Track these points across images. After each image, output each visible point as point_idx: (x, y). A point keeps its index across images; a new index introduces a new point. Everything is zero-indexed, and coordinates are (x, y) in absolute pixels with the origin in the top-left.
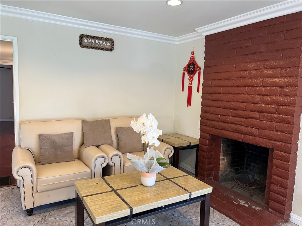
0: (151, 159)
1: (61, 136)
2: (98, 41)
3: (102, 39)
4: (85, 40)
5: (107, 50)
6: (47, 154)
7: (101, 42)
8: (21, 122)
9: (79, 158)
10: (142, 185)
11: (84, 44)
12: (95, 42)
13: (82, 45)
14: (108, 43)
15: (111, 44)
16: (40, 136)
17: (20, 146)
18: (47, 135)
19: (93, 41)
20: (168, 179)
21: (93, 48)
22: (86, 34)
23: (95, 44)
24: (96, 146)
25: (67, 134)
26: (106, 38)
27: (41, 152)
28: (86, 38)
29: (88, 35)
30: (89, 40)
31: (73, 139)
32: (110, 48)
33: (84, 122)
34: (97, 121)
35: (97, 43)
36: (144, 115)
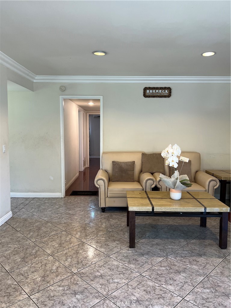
0: (176, 179)
1: (126, 163)
2: (158, 91)
3: (161, 88)
4: (148, 91)
5: (165, 97)
6: (117, 175)
7: (160, 91)
8: (104, 153)
9: (139, 181)
10: (171, 198)
11: (147, 94)
12: (155, 91)
13: (145, 96)
14: (166, 91)
15: (168, 91)
16: (113, 162)
17: (102, 169)
18: (117, 162)
19: (154, 91)
20: (195, 199)
21: (154, 97)
22: (148, 87)
23: (156, 93)
24: (151, 173)
25: (130, 162)
26: (164, 87)
27: (113, 173)
28: (148, 89)
29: (150, 87)
30: (151, 91)
31: (134, 166)
32: (168, 95)
33: (144, 155)
34: (153, 154)
35: (157, 92)
36: (170, 145)
